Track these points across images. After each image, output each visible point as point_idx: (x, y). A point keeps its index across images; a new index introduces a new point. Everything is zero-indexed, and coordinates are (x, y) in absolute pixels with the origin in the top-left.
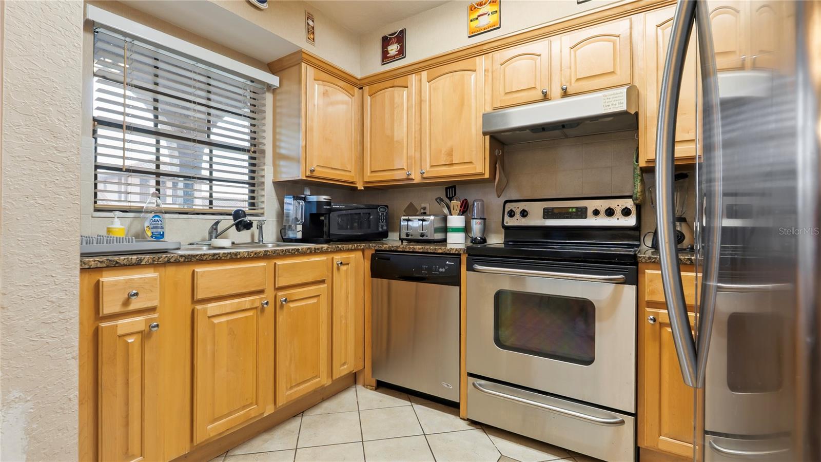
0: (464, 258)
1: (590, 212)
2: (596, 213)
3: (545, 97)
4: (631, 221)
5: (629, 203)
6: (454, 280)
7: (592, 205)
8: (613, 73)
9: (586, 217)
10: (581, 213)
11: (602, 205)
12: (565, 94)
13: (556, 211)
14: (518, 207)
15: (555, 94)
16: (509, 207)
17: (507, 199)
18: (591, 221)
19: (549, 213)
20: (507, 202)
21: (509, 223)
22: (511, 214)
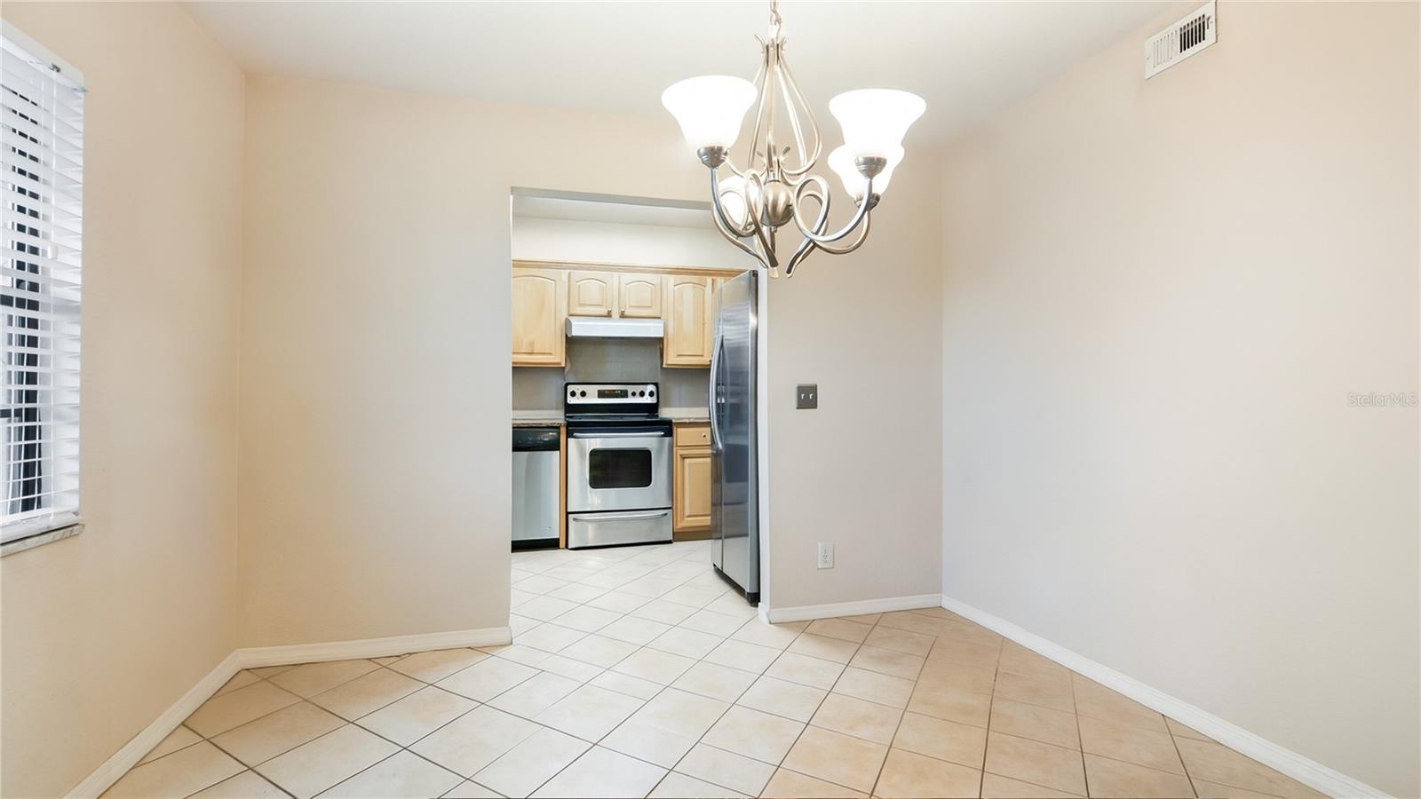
0: (563, 430)
1: (630, 393)
2: (634, 394)
3: (609, 315)
4: (652, 400)
5: (651, 388)
6: (554, 446)
7: (630, 389)
8: (650, 307)
9: (627, 397)
10: (624, 394)
11: (638, 389)
12: (623, 316)
13: (607, 392)
14: (578, 389)
15: (616, 314)
16: (571, 388)
17: (567, 381)
18: (630, 400)
19: (601, 394)
20: (567, 384)
21: (571, 400)
22: (573, 394)
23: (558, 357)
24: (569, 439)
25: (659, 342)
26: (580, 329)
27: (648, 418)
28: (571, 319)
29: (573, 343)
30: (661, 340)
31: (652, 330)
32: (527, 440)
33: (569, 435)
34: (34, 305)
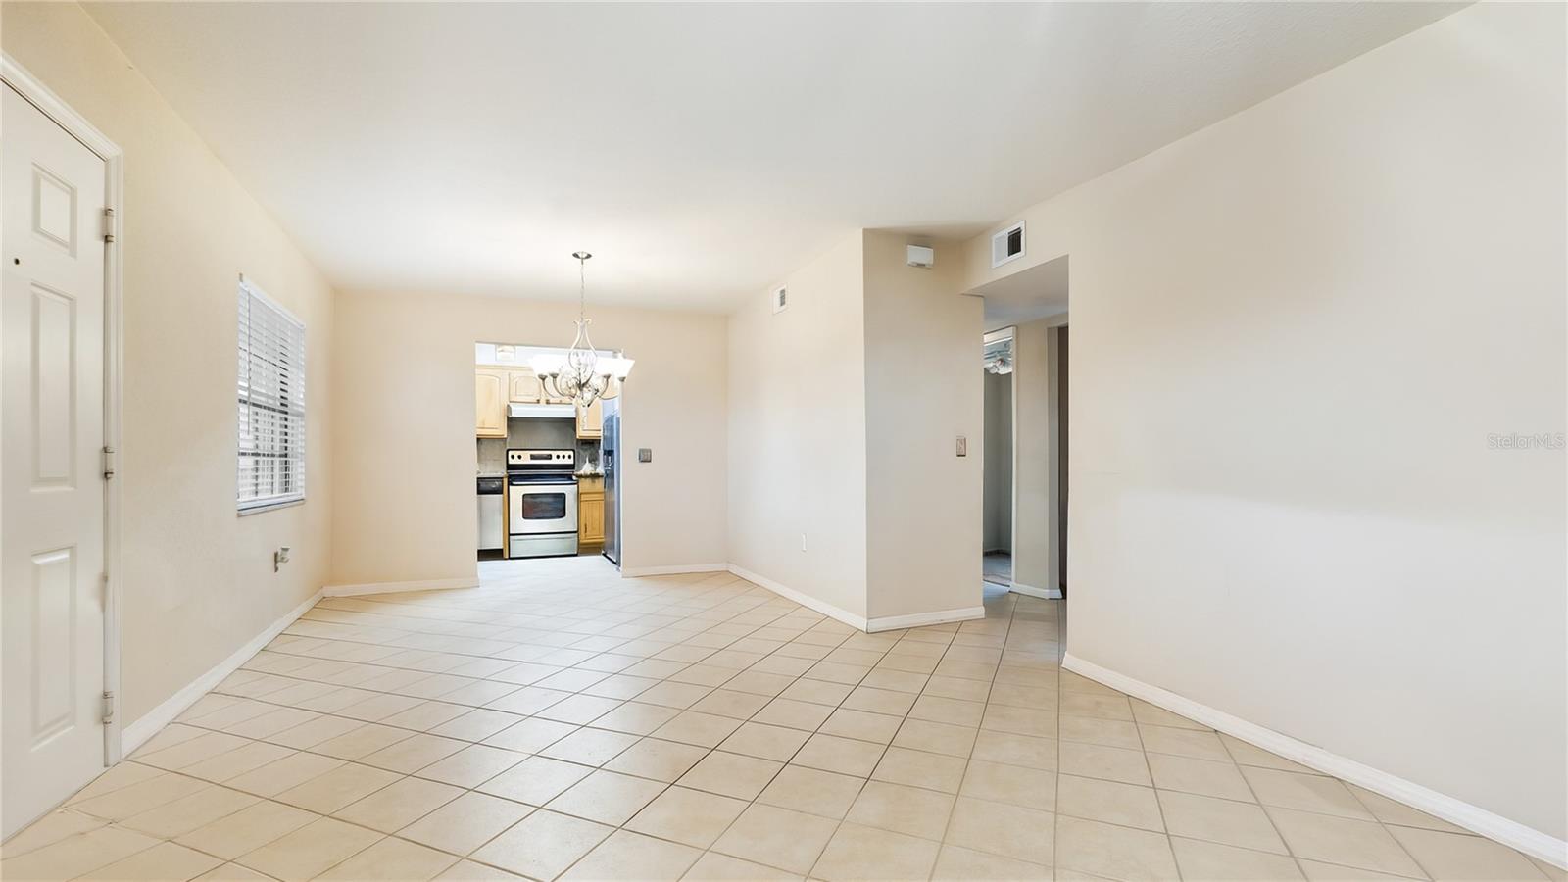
0: (505, 481)
1: (552, 457)
2: (558, 457)
3: (538, 402)
4: (571, 461)
5: (570, 453)
6: (499, 491)
7: (554, 454)
9: (551, 459)
10: (549, 457)
11: (561, 453)
13: (537, 456)
14: (516, 453)
15: (543, 401)
16: (510, 453)
17: (508, 448)
18: (554, 461)
19: (533, 457)
20: (508, 450)
21: (511, 461)
22: (513, 457)
23: (503, 431)
24: (511, 487)
25: (573, 421)
26: (518, 412)
27: (566, 473)
28: (511, 405)
29: (512, 422)
30: (575, 419)
31: (566, 412)
32: (485, 487)
33: (510, 484)
34: (286, 413)
